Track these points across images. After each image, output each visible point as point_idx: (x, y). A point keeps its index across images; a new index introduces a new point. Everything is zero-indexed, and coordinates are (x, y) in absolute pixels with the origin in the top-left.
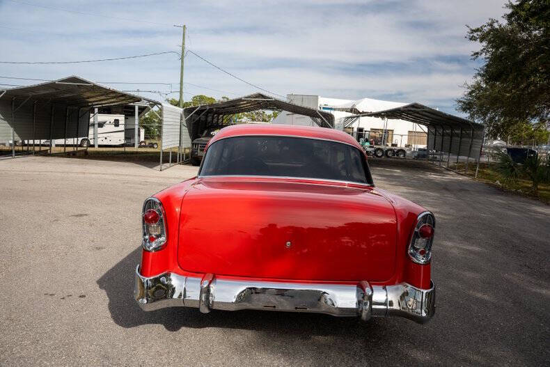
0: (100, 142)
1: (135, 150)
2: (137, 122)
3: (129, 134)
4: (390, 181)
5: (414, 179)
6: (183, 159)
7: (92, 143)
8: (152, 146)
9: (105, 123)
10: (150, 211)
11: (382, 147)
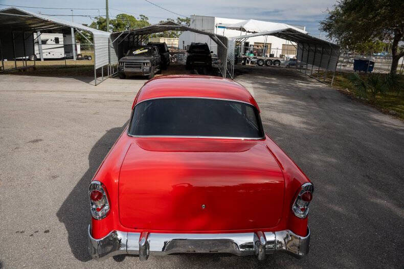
0: (45, 57)
1: (74, 64)
2: (73, 39)
3: (68, 48)
4: (271, 90)
5: (287, 88)
6: (112, 72)
7: (38, 57)
8: (87, 58)
9: (47, 40)
10: (94, 192)
11: (263, 58)
